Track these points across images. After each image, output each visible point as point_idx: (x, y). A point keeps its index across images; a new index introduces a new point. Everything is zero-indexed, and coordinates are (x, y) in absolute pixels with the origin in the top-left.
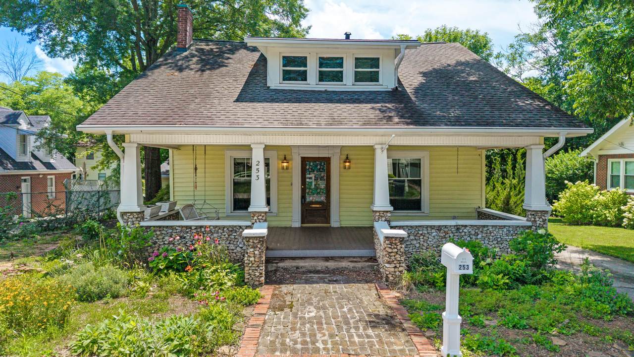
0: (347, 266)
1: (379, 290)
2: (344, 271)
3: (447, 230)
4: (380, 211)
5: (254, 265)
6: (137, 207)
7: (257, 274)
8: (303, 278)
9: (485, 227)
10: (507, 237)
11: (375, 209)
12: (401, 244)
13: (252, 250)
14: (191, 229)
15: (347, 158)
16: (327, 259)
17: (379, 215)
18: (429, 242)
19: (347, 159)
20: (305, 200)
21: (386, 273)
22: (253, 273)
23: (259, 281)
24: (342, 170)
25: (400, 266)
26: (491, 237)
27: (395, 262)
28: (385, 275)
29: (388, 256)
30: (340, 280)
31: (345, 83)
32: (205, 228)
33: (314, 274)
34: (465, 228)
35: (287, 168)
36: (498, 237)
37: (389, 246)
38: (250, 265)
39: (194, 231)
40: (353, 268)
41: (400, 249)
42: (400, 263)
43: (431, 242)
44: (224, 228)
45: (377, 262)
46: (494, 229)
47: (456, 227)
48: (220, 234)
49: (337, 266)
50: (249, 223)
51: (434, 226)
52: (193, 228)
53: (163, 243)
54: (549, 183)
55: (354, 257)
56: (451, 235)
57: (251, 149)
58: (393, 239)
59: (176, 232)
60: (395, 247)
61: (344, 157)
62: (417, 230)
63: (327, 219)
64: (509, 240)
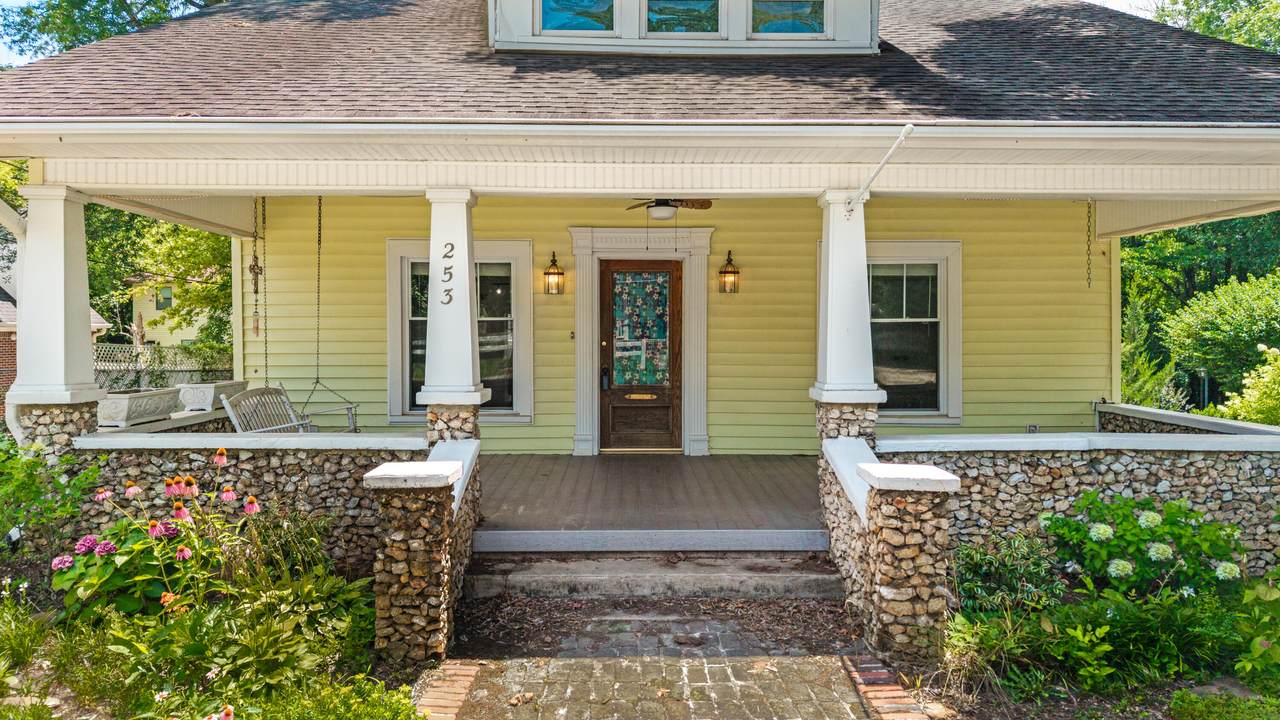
0: (736, 585)
1: (862, 688)
2: (728, 600)
3: (1058, 464)
4: (843, 404)
5: (408, 590)
6: (64, 387)
7: (420, 622)
8: (589, 628)
9: (1180, 457)
10: (1254, 490)
11: (826, 398)
12: (936, 516)
13: (399, 536)
14: (237, 458)
15: (729, 261)
16: (671, 558)
17: (839, 418)
18: (998, 505)
19: (730, 266)
20: (610, 382)
21: (879, 620)
22: (403, 619)
23: (427, 647)
24: (716, 296)
25: (932, 596)
26: (1201, 489)
27: (915, 581)
28: (876, 626)
29: (888, 558)
30: (716, 639)
31: (724, 35)
32: (281, 458)
33: (627, 610)
34: (1117, 460)
35: (560, 290)
36: (1224, 487)
37: (895, 523)
38: (395, 589)
39: (248, 466)
40: (756, 589)
41: (933, 536)
42: (932, 585)
43: (1007, 505)
44: (341, 457)
45: (838, 571)
46: (1210, 462)
47: (1086, 456)
48: (328, 477)
49: (704, 585)
50: (420, 443)
51: (1017, 452)
52: (244, 456)
53: (147, 503)
54: (1205, 353)
55: (758, 553)
56: (1072, 481)
57: (428, 204)
58: (910, 500)
59: (191, 470)
60: (917, 526)
61: (722, 259)
62: (962, 464)
63: (672, 431)
64: (1258, 498)
